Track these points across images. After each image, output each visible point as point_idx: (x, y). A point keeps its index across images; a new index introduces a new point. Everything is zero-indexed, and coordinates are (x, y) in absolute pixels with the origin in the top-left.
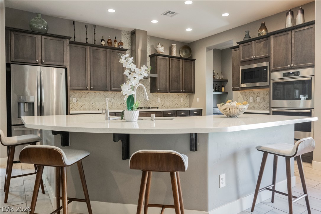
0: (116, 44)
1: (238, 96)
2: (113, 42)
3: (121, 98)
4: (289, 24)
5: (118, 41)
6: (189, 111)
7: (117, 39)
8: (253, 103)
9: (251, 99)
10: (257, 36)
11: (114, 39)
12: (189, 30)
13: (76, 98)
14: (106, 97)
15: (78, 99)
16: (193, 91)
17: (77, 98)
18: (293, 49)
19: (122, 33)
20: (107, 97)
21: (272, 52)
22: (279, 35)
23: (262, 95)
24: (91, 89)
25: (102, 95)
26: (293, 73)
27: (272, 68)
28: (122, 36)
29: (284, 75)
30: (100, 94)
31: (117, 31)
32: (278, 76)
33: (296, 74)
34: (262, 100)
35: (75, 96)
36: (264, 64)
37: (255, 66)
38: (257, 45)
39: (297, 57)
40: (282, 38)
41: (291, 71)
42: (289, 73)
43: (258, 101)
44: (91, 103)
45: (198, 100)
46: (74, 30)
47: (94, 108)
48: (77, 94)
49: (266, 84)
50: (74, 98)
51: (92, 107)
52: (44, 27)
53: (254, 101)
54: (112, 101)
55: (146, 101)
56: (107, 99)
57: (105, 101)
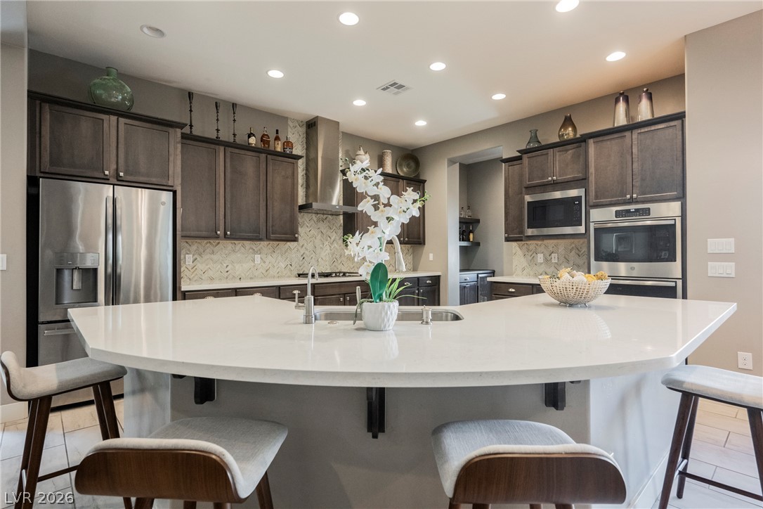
0: (278, 144)
1: (514, 252)
2: (272, 139)
3: (287, 253)
4: (621, 120)
5: (283, 139)
6: (418, 278)
7: (280, 135)
8: (543, 265)
9: (540, 258)
10: (557, 140)
11: (276, 135)
12: (421, 123)
13: (191, 256)
14: (255, 252)
15: (196, 256)
16: (421, 240)
17: (194, 255)
18: (635, 165)
19: (290, 123)
20: (259, 252)
21: (592, 170)
22: (606, 138)
23: (561, 249)
24: (226, 237)
25: (247, 247)
26: (637, 210)
27: (592, 200)
28: (289, 129)
29: (618, 214)
30: (243, 246)
31: (280, 118)
32: (602, 215)
33: (643, 213)
34: (562, 259)
35: (189, 251)
36: (573, 193)
37: (558, 195)
38: (560, 155)
39: (643, 180)
40: (612, 145)
41: (632, 207)
42: (628, 211)
43: (554, 260)
44: (225, 265)
45: (431, 256)
46: (191, 111)
47: (231, 276)
48: (194, 247)
49: (582, 229)
50: (187, 255)
51: (226, 274)
52: (124, 99)
53: (547, 260)
54: (267, 262)
55: (335, 259)
56: (258, 257)
57: (254, 261)
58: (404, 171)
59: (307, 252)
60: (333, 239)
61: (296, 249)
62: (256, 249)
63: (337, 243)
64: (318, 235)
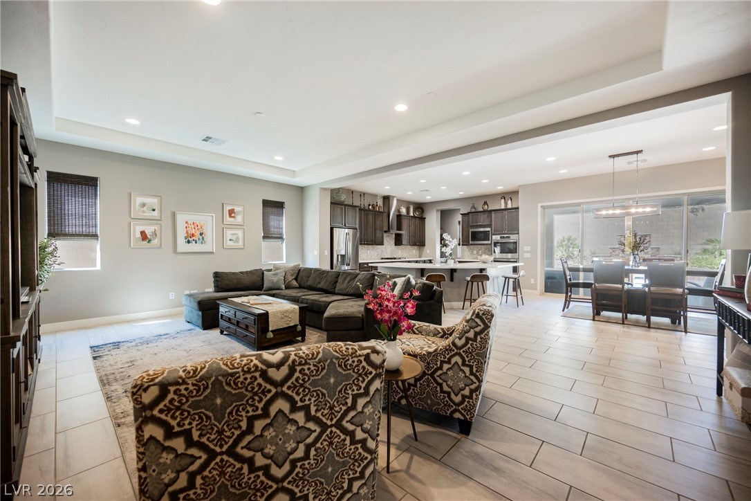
0: (377, 207)
1: (465, 249)
2: (375, 206)
3: (379, 250)
4: (503, 207)
7: (377, 204)
9: (475, 252)
10: (482, 210)
12: (429, 197)
14: (368, 249)
16: (423, 244)
18: (506, 222)
21: (493, 222)
22: (497, 212)
23: (482, 249)
24: (364, 244)
27: (493, 232)
28: (379, 201)
29: (501, 238)
31: (375, 196)
32: (496, 238)
33: (508, 238)
34: (483, 252)
36: (488, 229)
37: (482, 230)
38: (483, 216)
39: (508, 227)
40: (499, 214)
41: (505, 236)
43: (480, 253)
45: (428, 251)
46: (352, 197)
49: (489, 242)
52: (344, 199)
53: (477, 253)
56: (369, 251)
58: (417, 214)
64: (388, 242)
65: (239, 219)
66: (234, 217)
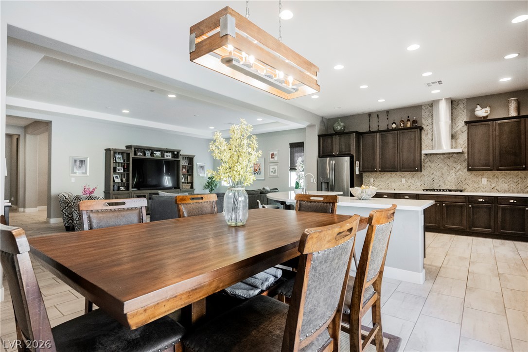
0: (408, 123)
3: (421, 178)
11: (407, 119)
15: (374, 179)
19: (423, 107)
24: (380, 171)
25: (398, 175)
28: (423, 111)
30: (396, 174)
35: (372, 177)
44: (387, 183)
46: (370, 121)
47: (390, 188)
51: (388, 187)
54: (409, 182)
55: (460, 182)
56: (404, 180)
57: (401, 181)
59: (436, 177)
60: (458, 168)
61: (428, 176)
62: (403, 176)
63: (462, 171)
64: (445, 167)
65: (276, 158)
66: (273, 158)
